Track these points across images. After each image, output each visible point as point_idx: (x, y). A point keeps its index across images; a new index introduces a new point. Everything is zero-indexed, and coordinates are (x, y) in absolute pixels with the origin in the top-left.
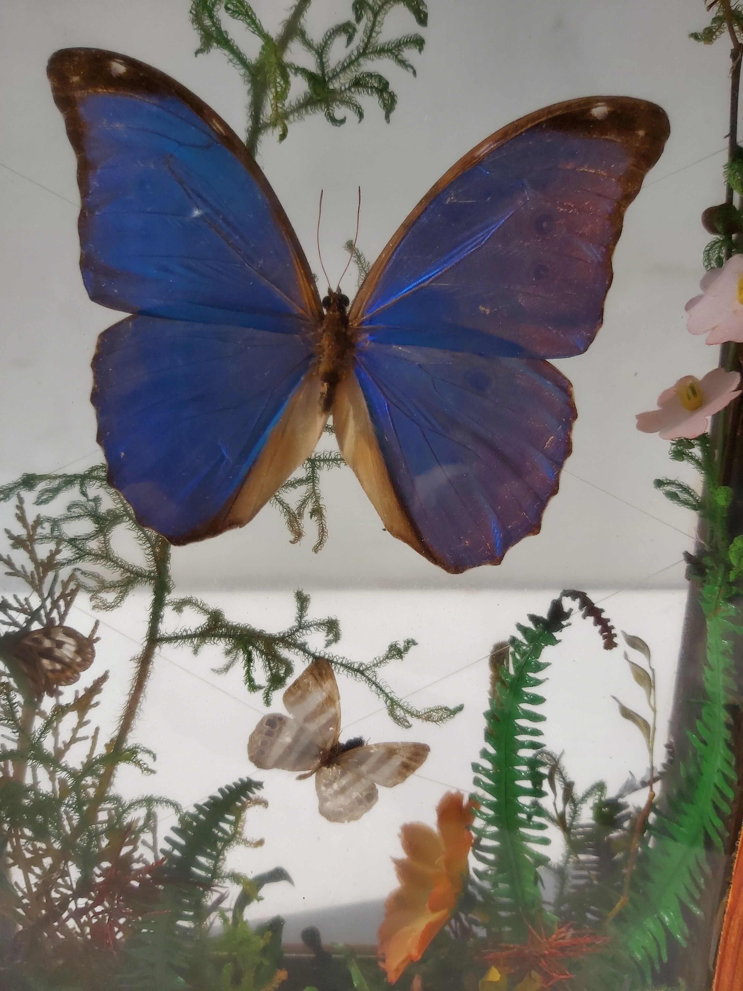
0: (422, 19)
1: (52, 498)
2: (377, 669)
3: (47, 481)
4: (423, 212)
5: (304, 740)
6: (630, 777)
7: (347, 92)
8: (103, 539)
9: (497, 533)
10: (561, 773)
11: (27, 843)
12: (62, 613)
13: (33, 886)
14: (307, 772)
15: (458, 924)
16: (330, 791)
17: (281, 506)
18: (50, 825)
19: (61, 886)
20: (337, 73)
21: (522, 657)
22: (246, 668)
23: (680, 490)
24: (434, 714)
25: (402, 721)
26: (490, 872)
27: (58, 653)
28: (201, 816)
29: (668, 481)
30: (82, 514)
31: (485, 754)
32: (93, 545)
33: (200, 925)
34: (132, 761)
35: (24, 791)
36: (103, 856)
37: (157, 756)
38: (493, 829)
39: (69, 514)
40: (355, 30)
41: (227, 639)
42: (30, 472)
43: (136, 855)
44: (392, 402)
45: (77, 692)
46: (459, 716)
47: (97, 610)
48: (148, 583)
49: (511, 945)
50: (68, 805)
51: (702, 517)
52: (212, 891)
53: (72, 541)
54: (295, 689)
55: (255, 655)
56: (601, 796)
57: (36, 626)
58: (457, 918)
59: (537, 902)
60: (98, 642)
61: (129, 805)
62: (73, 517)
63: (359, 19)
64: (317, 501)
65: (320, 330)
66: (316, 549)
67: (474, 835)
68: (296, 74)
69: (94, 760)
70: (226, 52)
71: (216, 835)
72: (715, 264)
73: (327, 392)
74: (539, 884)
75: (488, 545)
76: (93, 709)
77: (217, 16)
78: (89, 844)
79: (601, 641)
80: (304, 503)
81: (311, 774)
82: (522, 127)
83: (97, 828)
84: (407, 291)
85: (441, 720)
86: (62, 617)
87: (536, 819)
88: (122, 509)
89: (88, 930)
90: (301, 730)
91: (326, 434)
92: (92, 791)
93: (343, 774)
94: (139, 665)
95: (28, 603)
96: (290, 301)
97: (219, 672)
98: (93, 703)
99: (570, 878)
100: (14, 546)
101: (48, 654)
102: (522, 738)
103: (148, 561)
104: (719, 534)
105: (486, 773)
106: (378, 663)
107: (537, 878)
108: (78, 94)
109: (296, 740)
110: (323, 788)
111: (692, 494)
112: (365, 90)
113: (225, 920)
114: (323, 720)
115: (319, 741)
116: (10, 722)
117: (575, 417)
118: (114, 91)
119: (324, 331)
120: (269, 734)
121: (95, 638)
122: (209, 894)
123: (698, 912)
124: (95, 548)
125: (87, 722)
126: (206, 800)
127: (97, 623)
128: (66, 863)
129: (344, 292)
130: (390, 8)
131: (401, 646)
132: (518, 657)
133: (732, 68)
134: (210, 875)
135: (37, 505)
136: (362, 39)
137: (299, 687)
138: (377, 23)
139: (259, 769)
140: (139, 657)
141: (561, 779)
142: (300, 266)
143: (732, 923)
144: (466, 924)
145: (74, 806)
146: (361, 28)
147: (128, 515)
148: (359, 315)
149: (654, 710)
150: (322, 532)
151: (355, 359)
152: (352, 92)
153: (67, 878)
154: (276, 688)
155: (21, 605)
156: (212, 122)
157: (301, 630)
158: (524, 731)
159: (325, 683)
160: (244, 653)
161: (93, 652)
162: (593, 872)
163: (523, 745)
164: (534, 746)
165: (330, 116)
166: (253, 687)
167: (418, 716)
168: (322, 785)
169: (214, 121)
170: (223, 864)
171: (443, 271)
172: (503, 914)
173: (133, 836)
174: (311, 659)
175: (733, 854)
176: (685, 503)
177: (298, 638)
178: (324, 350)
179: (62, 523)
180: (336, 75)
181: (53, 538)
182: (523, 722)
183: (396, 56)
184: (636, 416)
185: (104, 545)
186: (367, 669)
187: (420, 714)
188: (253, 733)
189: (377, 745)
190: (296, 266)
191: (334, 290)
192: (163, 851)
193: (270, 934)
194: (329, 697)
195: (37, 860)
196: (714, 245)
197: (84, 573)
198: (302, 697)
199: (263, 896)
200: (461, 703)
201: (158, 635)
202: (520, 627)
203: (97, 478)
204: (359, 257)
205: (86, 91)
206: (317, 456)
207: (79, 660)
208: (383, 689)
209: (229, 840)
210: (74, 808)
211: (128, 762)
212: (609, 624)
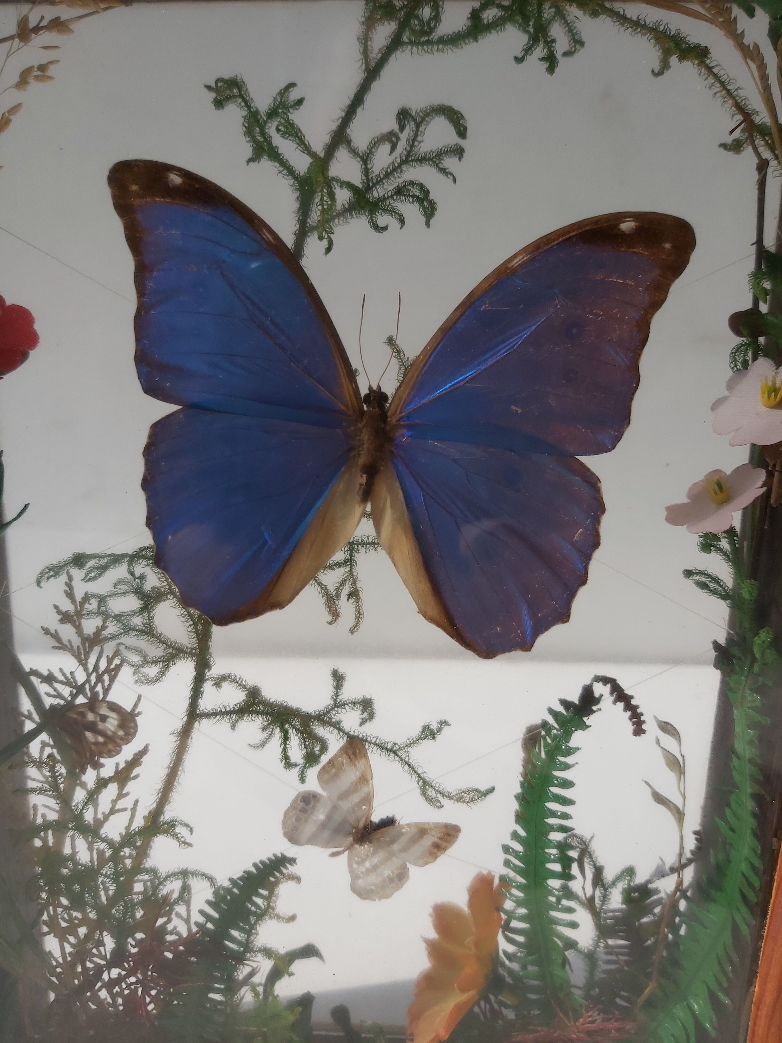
0: (462, 132)
1: (100, 575)
2: (409, 749)
3: (96, 560)
4: (459, 318)
5: (338, 818)
6: (661, 864)
7: (390, 199)
8: (147, 615)
9: (527, 621)
10: (591, 857)
11: (64, 912)
12: (106, 687)
13: (67, 955)
14: (339, 849)
15: (488, 1006)
16: (362, 869)
17: (319, 587)
18: (87, 895)
19: (95, 955)
20: (381, 179)
21: (553, 741)
22: (282, 746)
23: (710, 579)
24: (465, 795)
25: (434, 801)
26: (519, 954)
27: (101, 726)
28: (235, 890)
29: (697, 571)
30: (128, 591)
31: (515, 836)
32: (138, 621)
33: (231, 999)
34: (170, 834)
35: (64, 860)
36: (138, 927)
37: (194, 829)
38: (522, 911)
39: (115, 590)
40: (398, 139)
41: (264, 717)
42: (80, 551)
43: (170, 927)
44: (428, 494)
45: (117, 765)
46: (490, 797)
47: (139, 684)
48: (189, 659)
49: (539, 1029)
50: (105, 876)
51: (732, 607)
52: (244, 964)
53: (118, 617)
54: (329, 767)
55: (292, 733)
56: (630, 881)
57: (81, 700)
58: (487, 1000)
59: (566, 985)
60: (140, 716)
61: (165, 878)
62: (119, 594)
63: (402, 128)
64: (355, 583)
65: (360, 425)
66: (352, 631)
67: (504, 916)
68: (341, 187)
69: (133, 832)
70: (277, 165)
71: (249, 910)
72: (740, 366)
73: (366, 483)
74: (567, 967)
75: (519, 632)
76: (132, 781)
77: (268, 133)
78: (125, 914)
79: (630, 727)
80: (342, 584)
81: (343, 852)
82: (554, 241)
83: (132, 899)
84: (443, 391)
85: (472, 801)
86: (106, 692)
87: (565, 902)
88: (167, 587)
89: (120, 1001)
90: (335, 808)
91: (364, 520)
92: (128, 862)
93: (375, 853)
94: (179, 739)
95: (73, 677)
96: (333, 398)
97: (254, 747)
98: (132, 775)
99: (600, 962)
100: (62, 621)
101: (92, 727)
102: (551, 821)
103: (190, 638)
104: (747, 625)
105: (516, 854)
106: (412, 743)
107: (565, 962)
108: (137, 202)
109: (329, 818)
110: (355, 866)
111: (721, 584)
112: (406, 198)
113: (256, 994)
114: (356, 798)
115: (352, 819)
116: (54, 793)
117: (604, 511)
118: (170, 201)
119: (364, 426)
120: (304, 811)
121: (136, 712)
122: (241, 968)
123: (726, 1001)
124: (140, 624)
125: (127, 794)
126: (240, 874)
127: (139, 697)
128: (101, 933)
129: (384, 390)
130: (431, 120)
131: (434, 726)
132: (549, 740)
133: (758, 180)
134: (242, 949)
135: (85, 582)
136: (405, 147)
137: (333, 766)
138: (419, 133)
139: (293, 845)
140: (178, 731)
141: (591, 863)
142: (343, 365)
143: (759, 1013)
144: (496, 1006)
145: (112, 876)
146: (404, 136)
147: (172, 593)
148: (398, 412)
149: (684, 797)
150: (359, 615)
151: (392, 452)
152: (394, 200)
153: (102, 948)
154: (311, 766)
155: (66, 678)
156: (262, 231)
157: (336, 709)
158: (553, 814)
159: (358, 763)
160: (281, 731)
161: (136, 726)
162: (623, 958)
163: (552, 828)
164: (563, 829)
165: (373, 224)
166: (288, 764)
167: (449, 797)
168: (354, 862)
169: (264, 231)
170: (255, 938)
171: (478, 373)
172: (532, 996)
173: (168, 908)
174: (345, 738)
175: (759, 943)
176: (714, 592)
177: (333, 716)
178: (363, 444)
179: (108, 599)
180: (380, 181)
181: (99, 613)
182: (552, 806)
183: (437, 166)
184: (665, 508)
185: (148, 621)
186: (400, 749)
187: (452, 795)
188: (288, 810)
189: (408, 825)
190: (339, 366)
191: (375, 388)
192: (197, 924)
193: (300, 1009)
194: (363, 776)
195: (72, 929)
196: (740, 348)
197: (127, 648)
198: (336, 776)
199: (294, 972)
200: (492, 785)
201: (198, 710)
202: (551, 711)
203: (145, 557)
204: (398, 352)
205: (144, 200)
206: (355, 539)
207: (121, 733)
208: (416, 769)
209: (261, 915)
210: (112, 879)
211: (166, 835)
212: (639, 711)
